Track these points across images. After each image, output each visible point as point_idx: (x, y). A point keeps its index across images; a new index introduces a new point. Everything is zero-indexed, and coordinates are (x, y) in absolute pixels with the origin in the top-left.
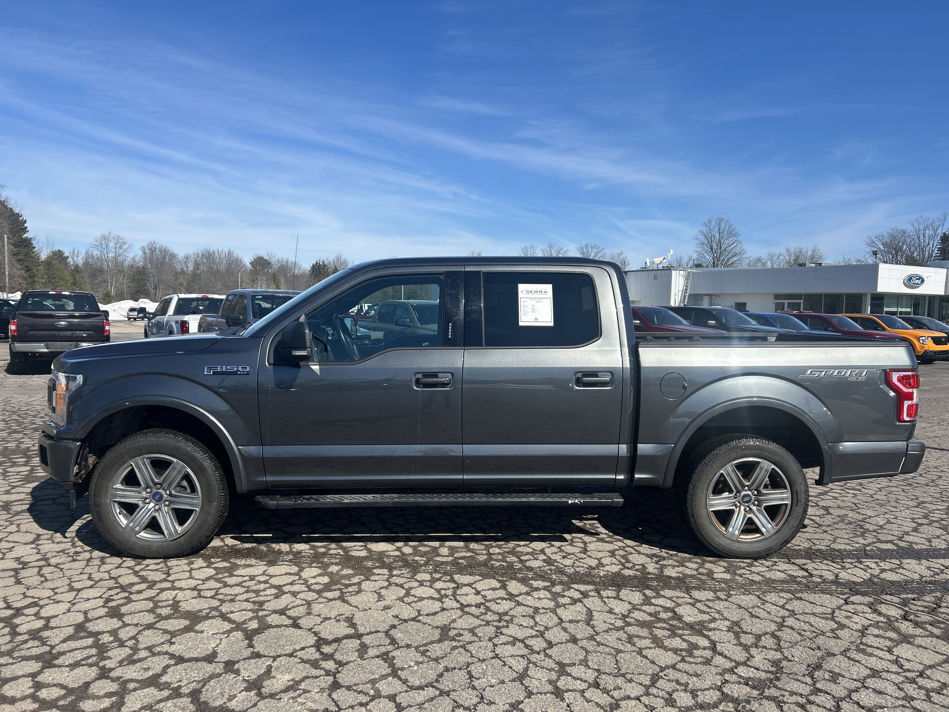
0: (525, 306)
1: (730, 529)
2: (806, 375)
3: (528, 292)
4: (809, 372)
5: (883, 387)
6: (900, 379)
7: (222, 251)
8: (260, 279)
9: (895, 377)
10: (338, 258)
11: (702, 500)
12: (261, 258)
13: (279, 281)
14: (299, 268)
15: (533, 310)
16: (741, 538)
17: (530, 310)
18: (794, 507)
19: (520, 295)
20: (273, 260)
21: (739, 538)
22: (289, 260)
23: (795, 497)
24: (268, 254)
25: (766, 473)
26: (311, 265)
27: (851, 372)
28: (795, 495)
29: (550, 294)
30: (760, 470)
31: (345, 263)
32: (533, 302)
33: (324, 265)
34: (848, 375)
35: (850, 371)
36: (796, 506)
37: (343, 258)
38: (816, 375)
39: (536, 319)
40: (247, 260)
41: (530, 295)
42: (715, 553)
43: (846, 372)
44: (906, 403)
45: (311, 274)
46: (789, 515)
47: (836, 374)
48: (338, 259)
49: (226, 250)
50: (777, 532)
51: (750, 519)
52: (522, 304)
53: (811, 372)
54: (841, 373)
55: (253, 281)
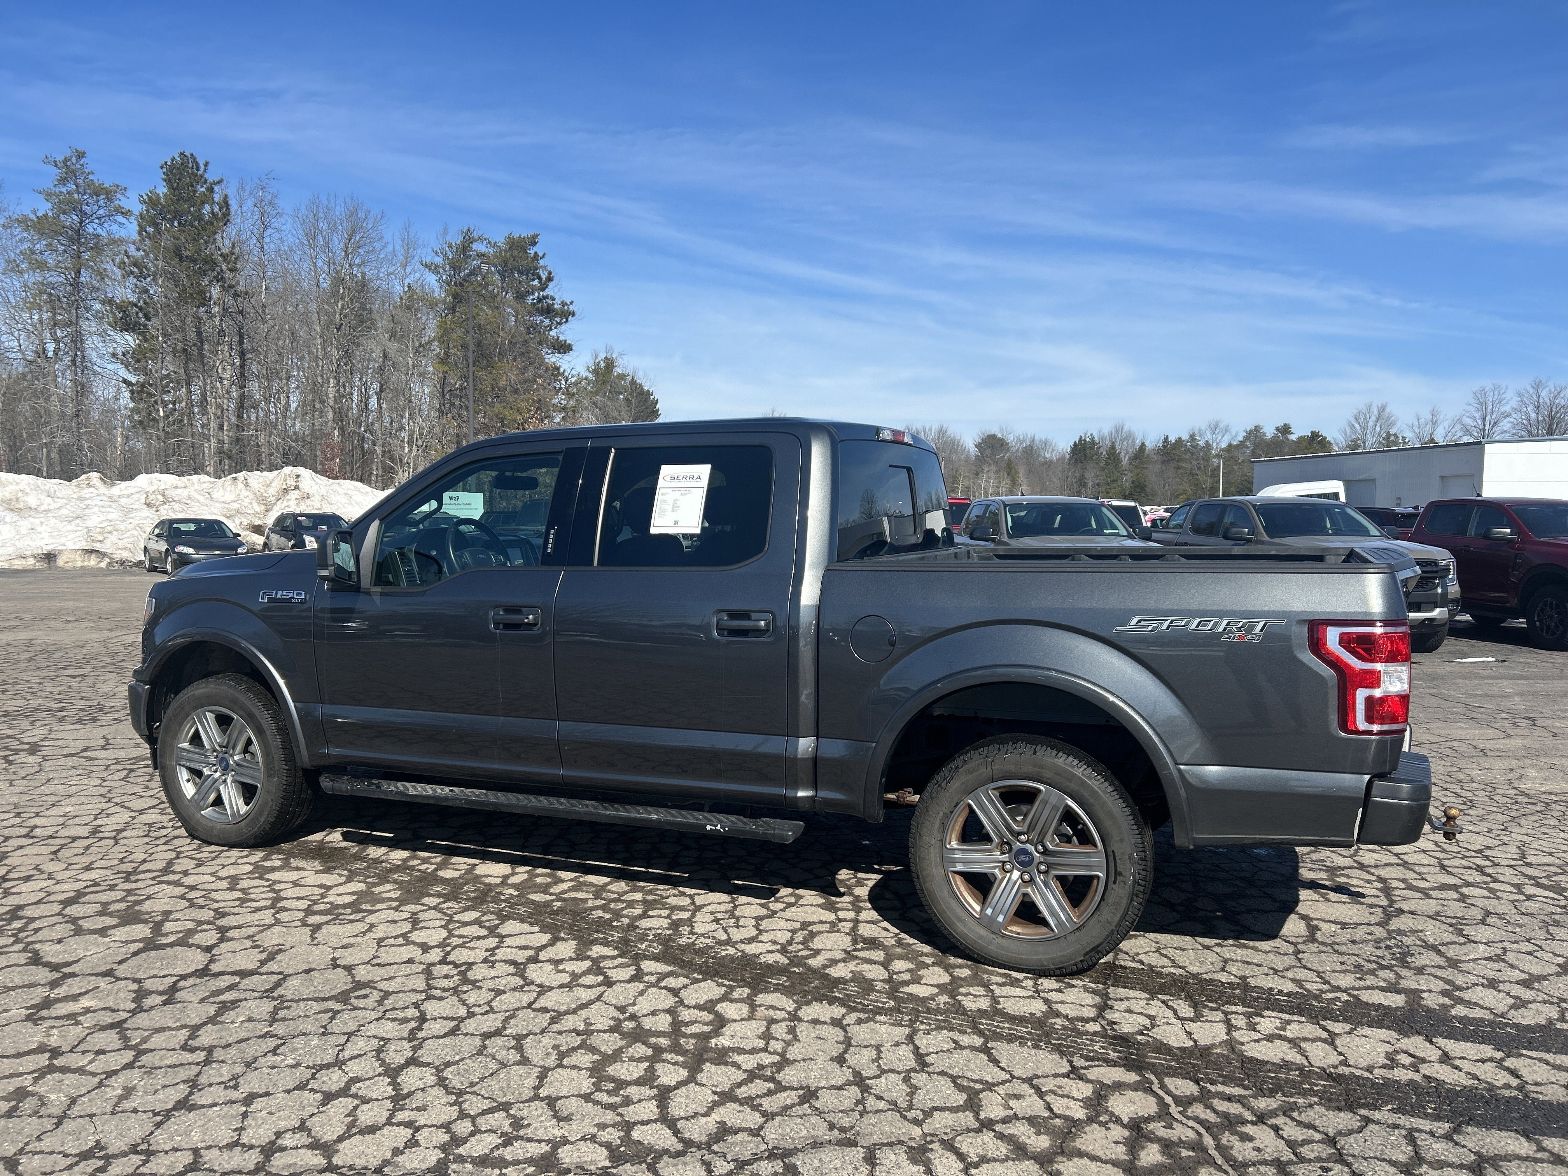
0: (664, 501)
1: (989, 911)
2: (1128, 628)
3: (672, 478)
4: (1135, 621)
5: (1309, 658)
6: (1346, 641)
7: (930, 429)
8: (986, 469)
9: (1332, 636)
10: (1119, 429)
11: (932, 849)
12: (993, 437)
13: (1017, 472)
14: (1053, 450)
15: (675, 508)
16: (1011, 931)
17: (669, 508)
18: (1110, 883)
19: (661, 483)
20: (1010, 438)
21: (1006, 929)
22: (1037, 438)
23: (1112, 865)
24: (1001, 430)
25: (1053, 813)
26: (1072, 444)
27: (1228, 624)
28: (1111, 858)
29: (705, 482)
30: (1042, 806)
31: (1130, 436)
32: (677, 494)
33: (1093, 442)
34: (1221, 629)
35: (1225, 622)
36: (1115, 883)
37: (1126, 429)
38: (1150, 628)
39: (676, 522)
40: (969, 442)
41: (675, 484)
42: (963, 951)
43: (1216, 624)
44: (1361, 695)
45: (1070, 459)
46: (1102, 899)
47: (1193, 627)
48: (1117, 431)
49: (935, 427)
50: (1079, 929)
51: (1025, 895)
52: (660, 497)
53: (1139, 621)
54: (1205, 625)
55: (977, 474)
